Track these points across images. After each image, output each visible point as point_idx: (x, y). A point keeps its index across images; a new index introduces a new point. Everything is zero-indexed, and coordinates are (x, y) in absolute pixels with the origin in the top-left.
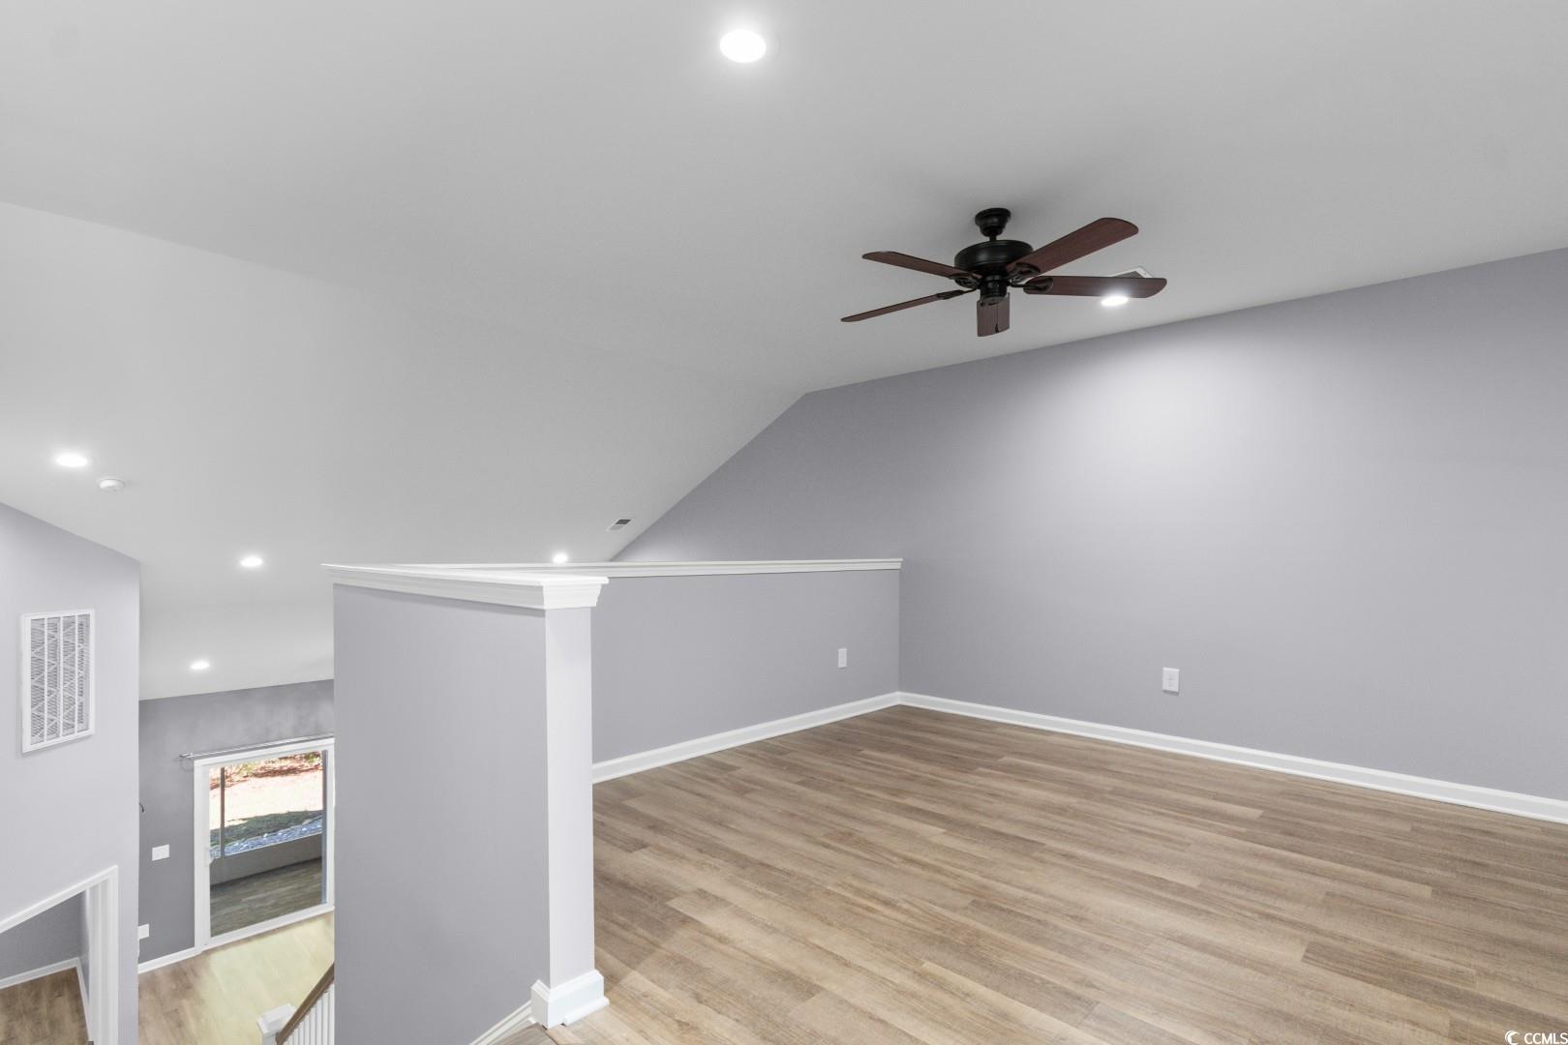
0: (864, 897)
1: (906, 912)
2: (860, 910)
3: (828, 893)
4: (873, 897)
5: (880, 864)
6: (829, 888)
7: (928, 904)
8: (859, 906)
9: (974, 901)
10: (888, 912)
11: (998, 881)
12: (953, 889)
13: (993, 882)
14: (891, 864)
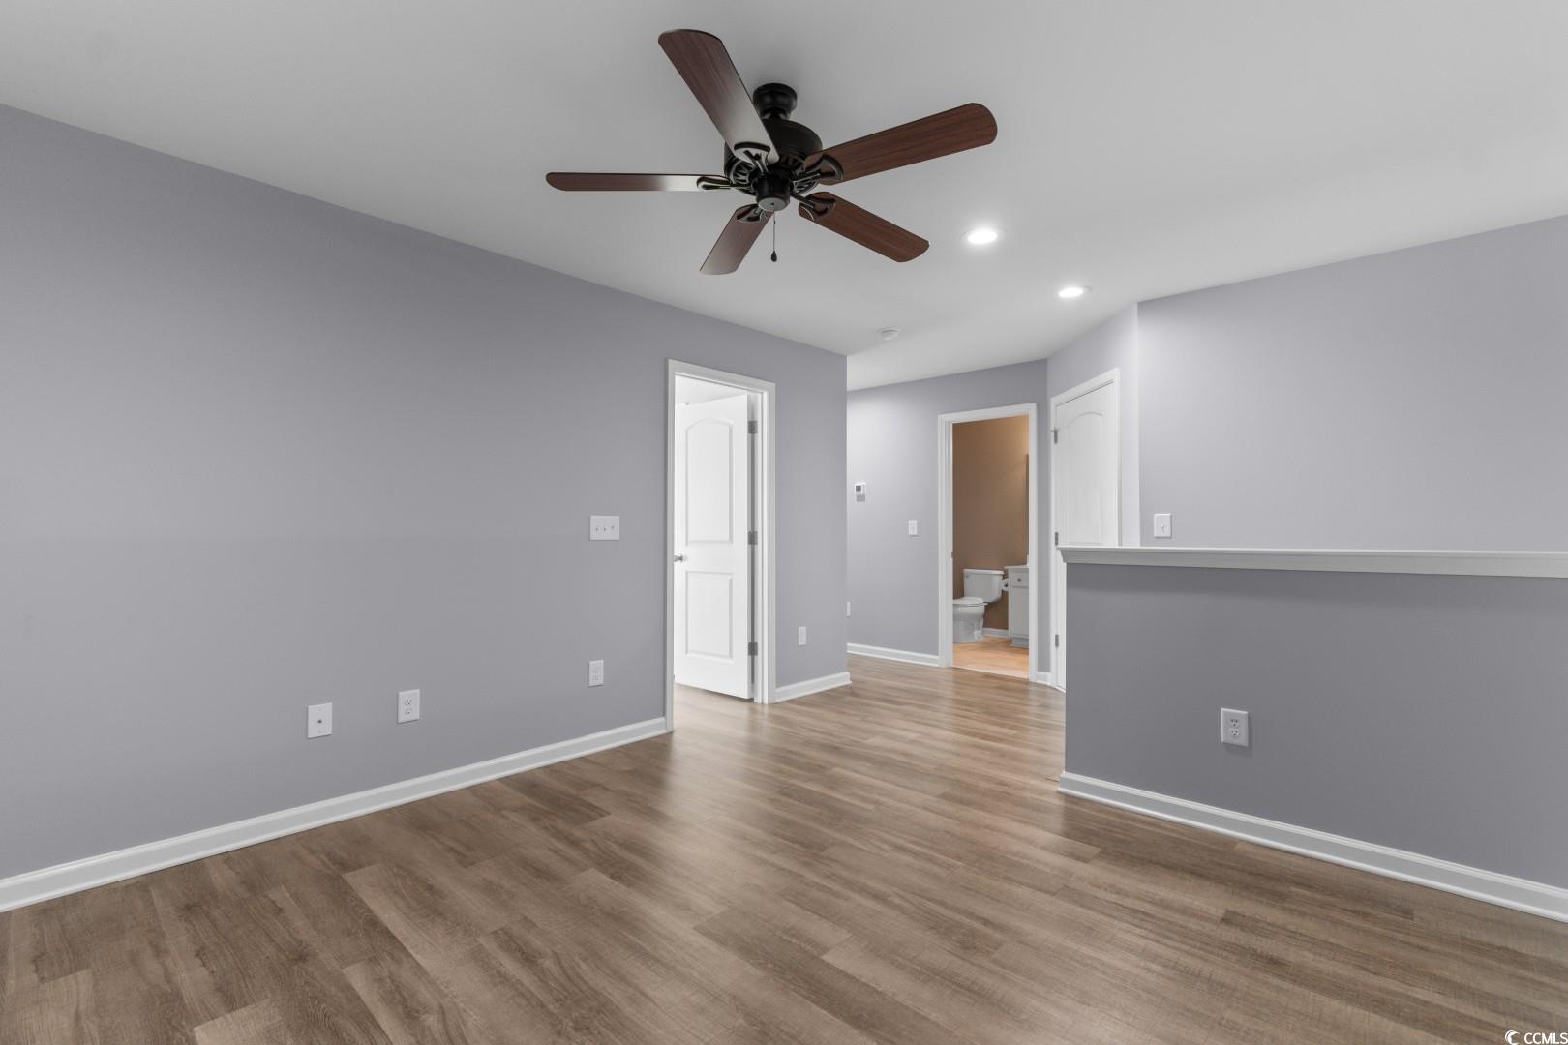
0: (925, 854)
1: (885, 841)
2: (924, 842)
3: (959, 858)
4: (916, 855)
5: (913, 893)
6: (960, 863)
7: (864, 848)
8: (926, 846)
9: (823, 850)
10: (900, 841)
11: (789, 871)
12: (837, 861)
13: (795, 870)
14: (902, 893)
